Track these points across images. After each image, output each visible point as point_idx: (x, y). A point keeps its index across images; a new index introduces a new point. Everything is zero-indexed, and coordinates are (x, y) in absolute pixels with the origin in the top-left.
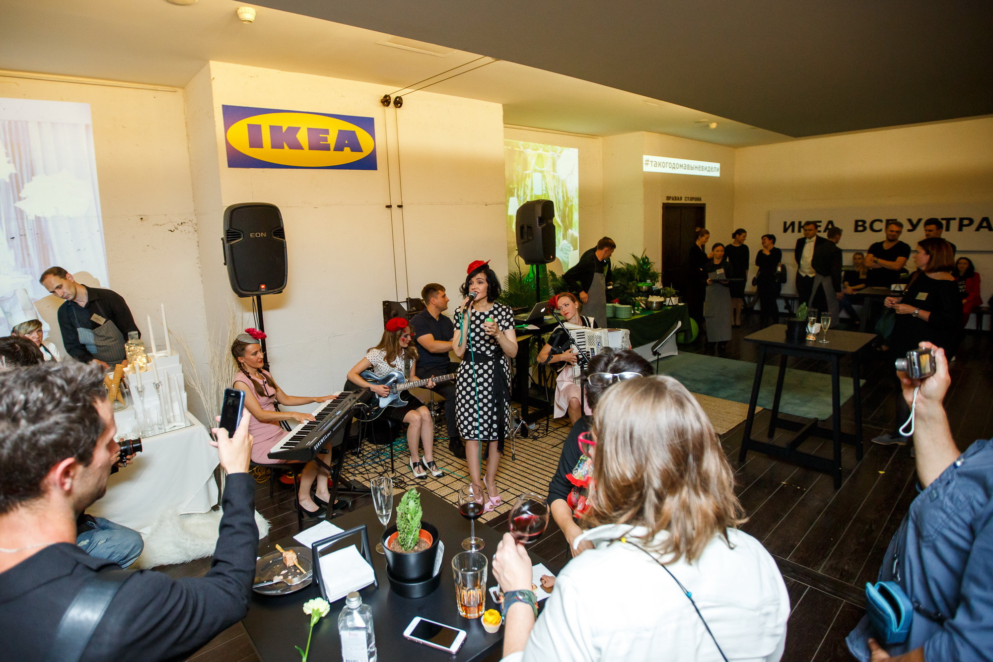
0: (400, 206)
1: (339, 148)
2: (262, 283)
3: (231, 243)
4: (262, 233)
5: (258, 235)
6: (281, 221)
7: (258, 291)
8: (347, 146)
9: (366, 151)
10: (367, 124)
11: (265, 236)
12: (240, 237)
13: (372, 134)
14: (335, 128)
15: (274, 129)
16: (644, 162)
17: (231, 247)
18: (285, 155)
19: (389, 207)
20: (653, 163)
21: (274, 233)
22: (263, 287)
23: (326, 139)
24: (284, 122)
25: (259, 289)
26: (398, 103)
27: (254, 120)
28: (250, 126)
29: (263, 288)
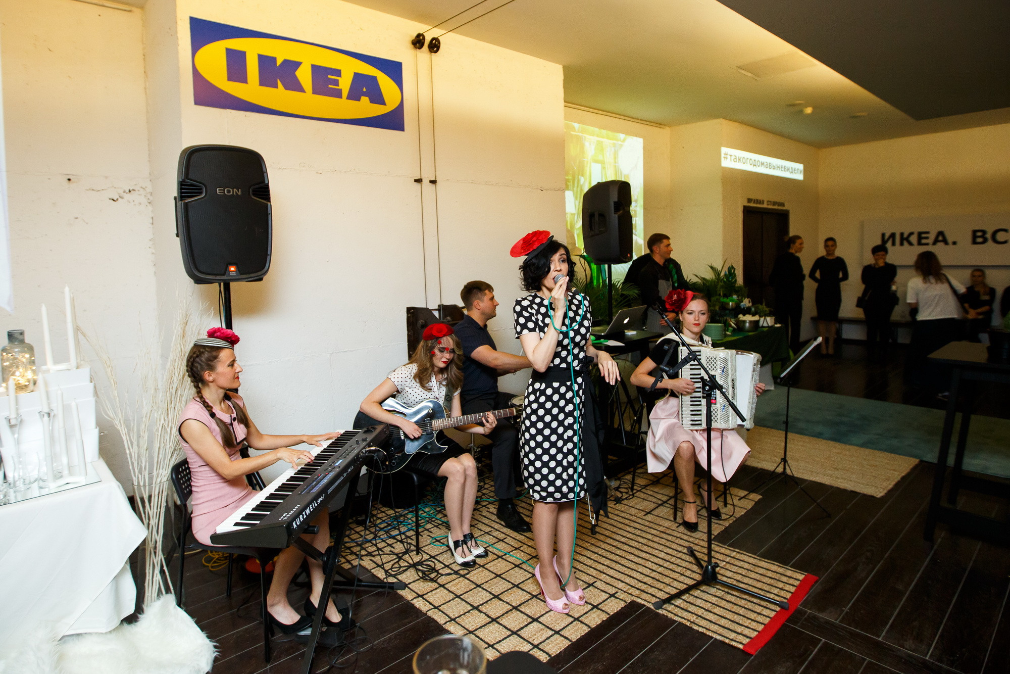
0: (433, 182)
1: (354, 95)
2: (232, 264)
3: (187, 201)
4: (235, 190)
5: (229, 191)
6: (265, 174)
7: (224, 274)
8: (365, 94)
9: (391, 104)
10: (393, 69)
11: (240, 194)
12: (201, 193)
13: (399, 82)
14: (349, 69)
15: (265, 62)
16: (723, 155)
17: (186, 205)
18: (277, 96)
19: (419, 181)
20: (733, 157)
21: (253, 191)
22: (232, 269)
23: (336, 83)
24: (281, 52)
25: (225, 271)
26: (435, 46)
27: (236, 44)
28: (230, 53)
29: (233, 271)
